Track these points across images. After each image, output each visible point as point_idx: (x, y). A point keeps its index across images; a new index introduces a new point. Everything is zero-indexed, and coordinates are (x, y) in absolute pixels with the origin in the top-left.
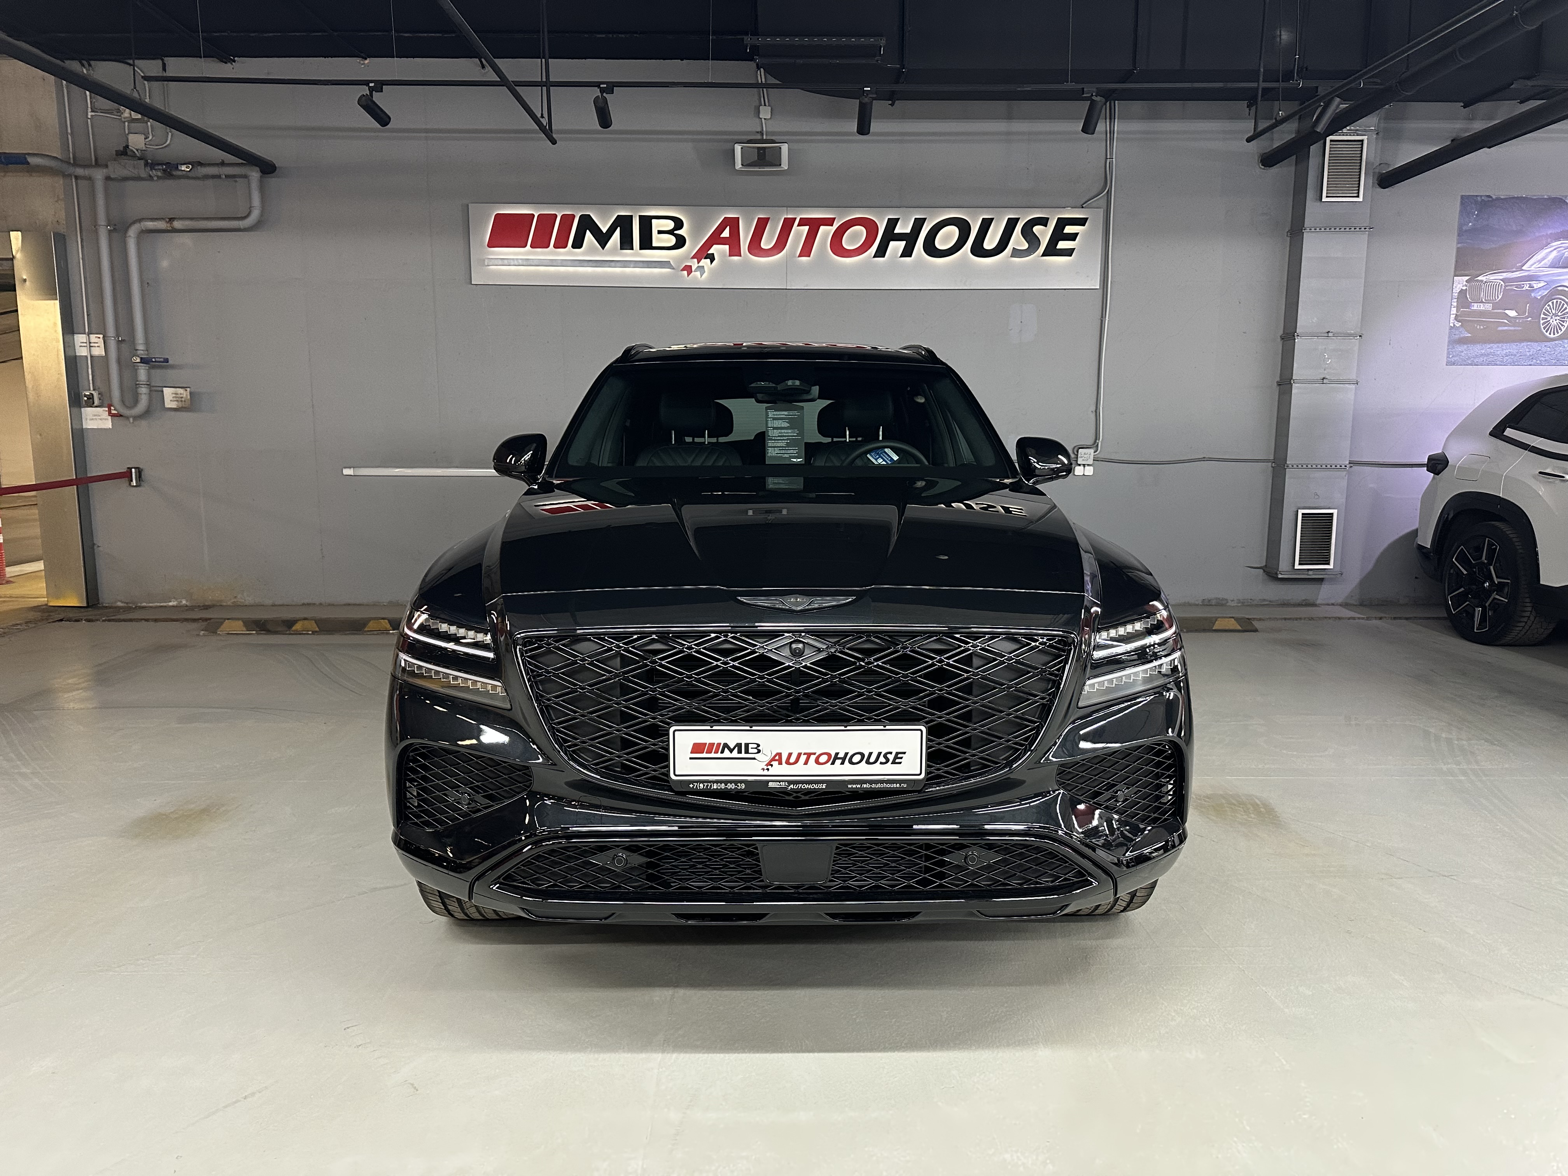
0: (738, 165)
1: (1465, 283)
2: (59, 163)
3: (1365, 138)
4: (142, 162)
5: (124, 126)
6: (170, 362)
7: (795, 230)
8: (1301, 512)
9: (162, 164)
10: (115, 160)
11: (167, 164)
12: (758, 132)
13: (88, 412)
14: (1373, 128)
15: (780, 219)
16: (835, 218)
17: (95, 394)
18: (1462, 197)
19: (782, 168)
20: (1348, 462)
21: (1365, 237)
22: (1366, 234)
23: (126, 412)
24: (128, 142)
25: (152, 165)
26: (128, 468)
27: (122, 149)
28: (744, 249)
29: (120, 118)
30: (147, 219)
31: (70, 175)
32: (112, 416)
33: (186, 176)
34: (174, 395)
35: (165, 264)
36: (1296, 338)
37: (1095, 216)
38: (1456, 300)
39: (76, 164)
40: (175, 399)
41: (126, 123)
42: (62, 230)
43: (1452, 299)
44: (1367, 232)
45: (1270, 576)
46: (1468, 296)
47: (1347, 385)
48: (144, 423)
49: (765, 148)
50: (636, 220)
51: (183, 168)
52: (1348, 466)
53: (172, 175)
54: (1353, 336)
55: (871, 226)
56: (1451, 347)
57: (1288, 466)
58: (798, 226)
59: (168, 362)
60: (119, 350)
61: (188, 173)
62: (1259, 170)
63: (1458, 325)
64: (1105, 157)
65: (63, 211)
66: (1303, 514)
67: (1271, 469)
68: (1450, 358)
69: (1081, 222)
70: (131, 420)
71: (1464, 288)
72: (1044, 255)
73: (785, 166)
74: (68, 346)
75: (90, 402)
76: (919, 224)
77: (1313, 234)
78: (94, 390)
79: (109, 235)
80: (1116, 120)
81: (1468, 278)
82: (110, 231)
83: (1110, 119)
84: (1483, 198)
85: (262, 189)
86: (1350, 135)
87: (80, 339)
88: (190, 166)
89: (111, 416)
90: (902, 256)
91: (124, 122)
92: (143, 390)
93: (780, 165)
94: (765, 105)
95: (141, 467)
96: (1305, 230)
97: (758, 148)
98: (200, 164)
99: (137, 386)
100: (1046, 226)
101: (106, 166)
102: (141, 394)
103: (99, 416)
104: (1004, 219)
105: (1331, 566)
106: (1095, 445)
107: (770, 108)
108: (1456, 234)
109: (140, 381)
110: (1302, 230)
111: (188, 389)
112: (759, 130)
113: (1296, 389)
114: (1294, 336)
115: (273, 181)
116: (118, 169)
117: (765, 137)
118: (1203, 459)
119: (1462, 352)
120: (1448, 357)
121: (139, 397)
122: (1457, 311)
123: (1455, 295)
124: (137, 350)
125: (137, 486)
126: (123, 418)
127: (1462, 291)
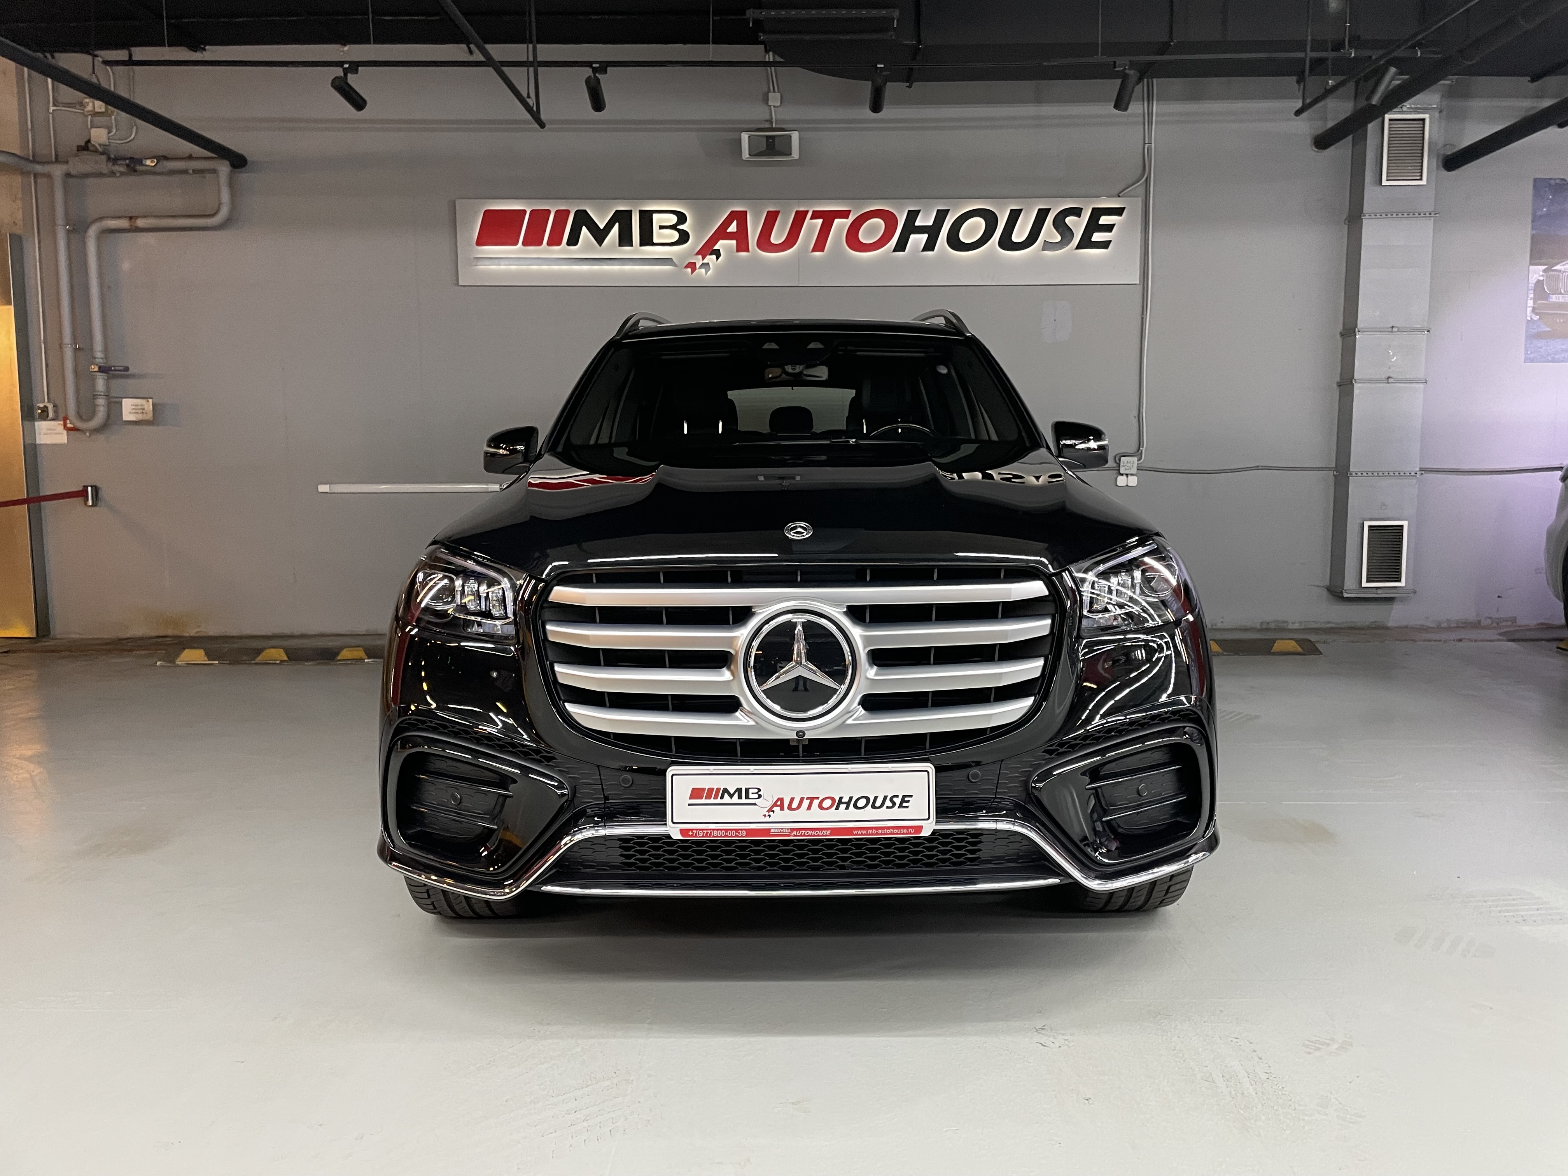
0: (746, 155)
1: (1541, 273)
2: (16, 159)
3: (1426, 116)
4: (104, 157)
5: (87, 120)
6: (132, 370)
7: (808, 222)
8: (1367, 524)
9: (125, 159)
10: (76, 155)
11: (132, 158)
12: (767, 121)
13: (42, 426)
14: (1435, 106)
15: (791, 213)
16: (850, 211)
17: (50, 407)
18: (1535, 180)
19: (793, 157)
20: (1418, 469)
21: (1430, 223)
22: (1430, 220)
23: (81, 425)
24: (90, 138)
25: (115, 160)
26: (84, 486)
27: (83, 144)
28: (753, 246)
29: (82, 112)
30: (108, 217)
31: (29, 173)
32: (69, 430)
33: (151, 172)
34: (134, 407)
35: (126, 266)
36: (1357, 333)
37: (1132, 205)
38: (1532, 292)
39: (35, 161)
40: (133, 411)
41: (89, 117)
42: (18, 231)
43: (1528, 290)
44: (1432, 218)
45: (1334, 595)
46: (1545, 288)
47: (1415, 385)
48: (101, 438)
49: (773, 137)
50: (636, 214)
51: (148, 162)
52: (1418, 473)
53: (135, 171)
54: (1421, 330)
55: (890, 219)
56: (1529, 342)
57: (1351, 474)
58: (812, 218)
59: (128, 371)
60: (76, 359)
61: (153, 168)
62: (1312, 153)
63: (1535, 319)
64: (1142, 142)
65: (21, 211)
66: (1370, 526)
67: (1332, 479)
68: (1528, 354)
69: (1119, 212)
70: (88, 434)
71: (1541, 278)
72: (1079, 247)
73: (795, 155)
75: (44, 415)
76: (941, 216)
77: (1373, 221)
78: (49, 401)
79: (68, 237)
80: (1155, 103)
81: (1546, 267)
82: (68, 231)
83: (1148, 101)
84: (1557, 181)
85: (231, 185)
86: (1411, 114)
88: (155, 160)
89: (66, 430)
90: (924, 250)
91: (86, 116)
92: (101, 401)
93: (791, 154)
94: (774, 91)
95: (98, 485)
96: (1364, 216)
97: (768, 137)
98: (166, 158)
99: (95, 397)
100: (1079, 216)
101: (67, 162)
102: (98, 405)
103: (54, 430)
104: (1035, 209)
105: (1402, 584)
106: (1138, 453)
107: (779, 94)
108: (1530, 219)
109: (98, 391)
110: (1361, 216)
111: (150, 400)
112: (768, 118)
113: (1358, 389)
114: (1354, 332)
115: (244, 176)
116: (78, 166)
117: (774, 126)
118: (1257, 468)
119: (1541, 348)
120: (1526, 354)
121: (97, 409)
122: (1534, 303)
123: (1532, 285)
124: (96, 358)
125: (93, 506)
126: (79, 432)
127: (1538, 281)
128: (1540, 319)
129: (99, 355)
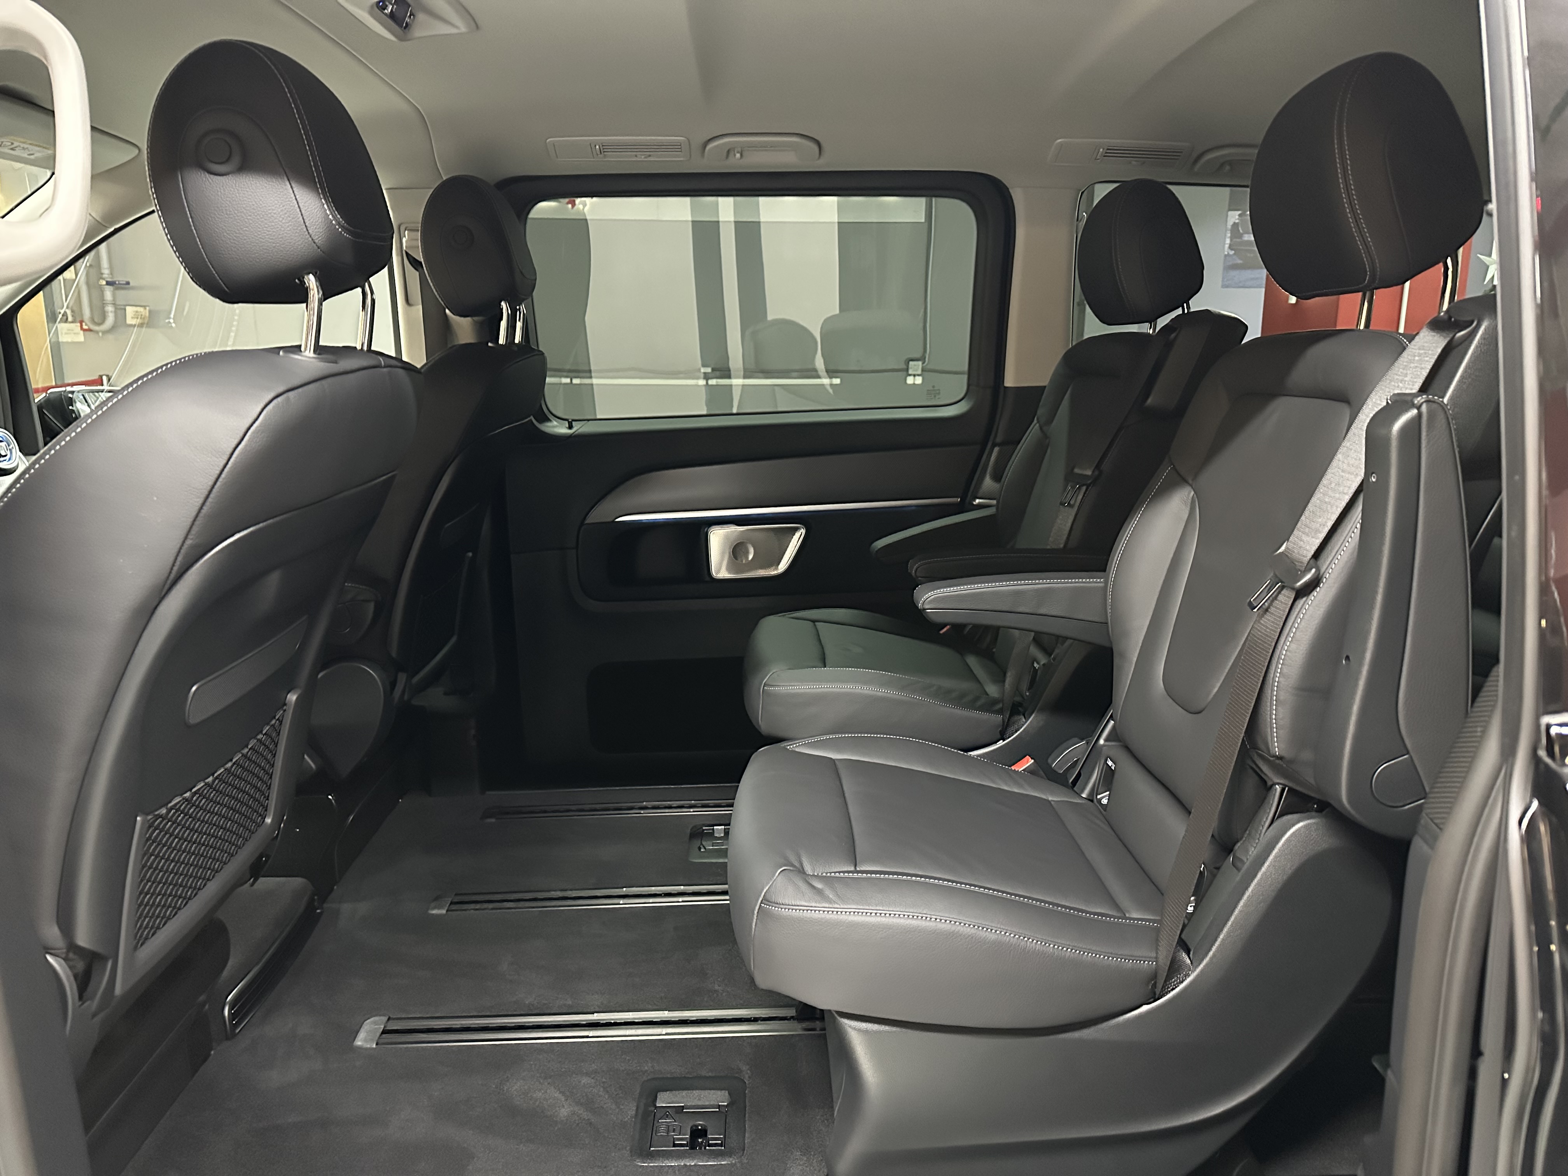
1: (1237, 217)
6: (132, 284)
13: (62, 327)
17: (69, 312)
34: (135, 313)
38: (1229, 232)
43: (1226, 231)
56: (1225, 272)
59: (129, 284)
63: (1231, 253)
71: (1237, 221)
78: (67, 308)
81: (1240, 212)
89: (83, 331)
99: (103, 304)
102: (108, 312)
103: (73, 330)
106: (922, 358)
109: (107, 301)
111: (147, 308)
119: (1235, 276)
120: (1223, 281)
121: (107, 314)
122: (1231, 240)
123: (1229, 227)
124: (102, 274)
126: (92, 333)
127: (1235, 223)
128: (1235, 254)
129: (106, 272)
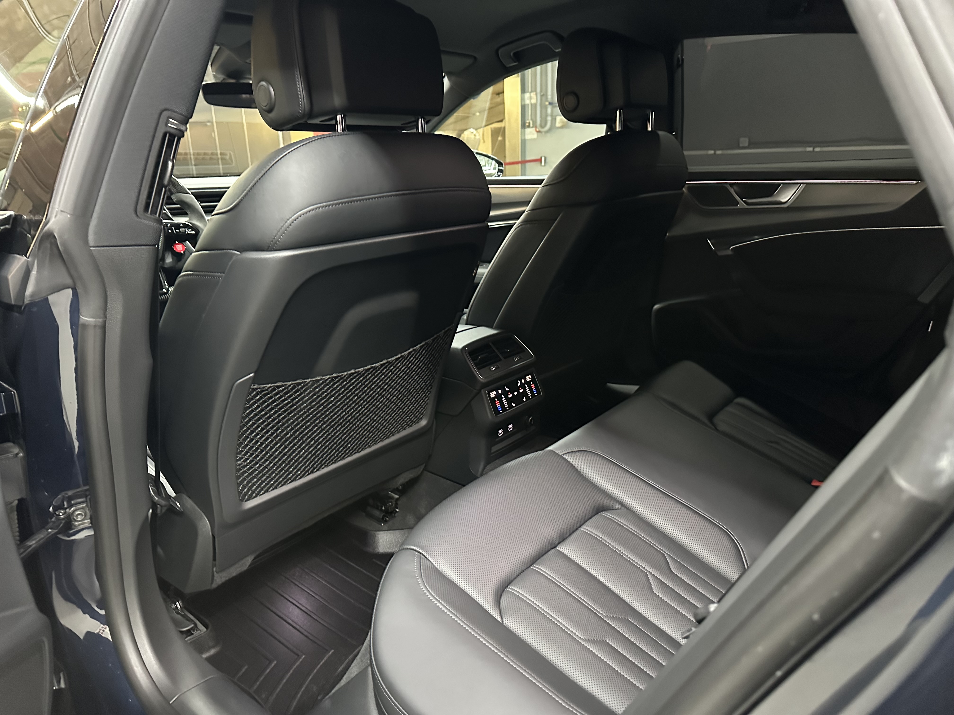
23: (542, 130)
26: (541, 157)
32: (537, 132)
40: (560, 122)
48: (549, 135)
60: (541, 100)
70: (544, 133)
74: (522, 99)
75: (529, 126)
87: (527, 95)
92: (549, 118)
95: (546, 155)
125: (545, 165)
